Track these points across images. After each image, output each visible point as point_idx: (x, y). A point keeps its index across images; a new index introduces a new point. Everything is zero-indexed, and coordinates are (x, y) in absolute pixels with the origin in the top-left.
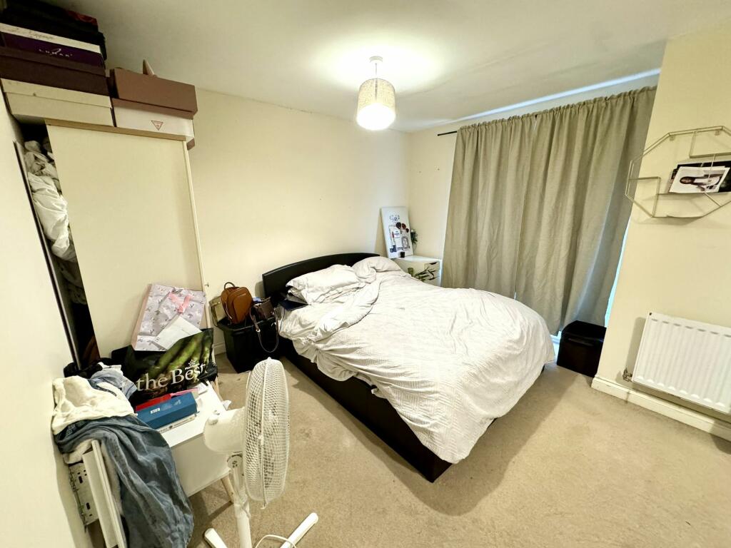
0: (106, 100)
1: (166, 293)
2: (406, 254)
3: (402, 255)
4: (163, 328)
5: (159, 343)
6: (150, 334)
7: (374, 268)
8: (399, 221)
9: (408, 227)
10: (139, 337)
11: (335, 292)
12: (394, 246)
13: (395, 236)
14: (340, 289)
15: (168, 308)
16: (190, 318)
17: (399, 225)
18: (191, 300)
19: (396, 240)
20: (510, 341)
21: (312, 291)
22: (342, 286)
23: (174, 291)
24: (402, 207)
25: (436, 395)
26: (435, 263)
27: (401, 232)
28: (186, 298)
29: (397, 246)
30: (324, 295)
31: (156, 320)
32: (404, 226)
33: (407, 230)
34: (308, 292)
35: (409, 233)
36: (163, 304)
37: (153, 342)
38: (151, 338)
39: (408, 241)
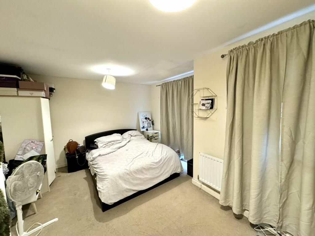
0: (16, 89)
1: (29, 142)
2: (149, 129)
3: (147, 130)
4: (26, 153)
5: (23, 158)
6: (21, 155)
7: (130, 135)
8: (146, 117)
9: (150, 119)
10: (17, 156)
11: (110, 144)
12: (144, 126)
13: (144, 123)
14: (113, 143)
15: (29, 147)
16: (36, 151)
17: (146, 118)
18: (38, 145)
19: (145, 124)
20: (153, 162)
21: (101, 143)
22: (114, 141)
23: (32, 142)
24: (148, 111)
25: (107, 179)
26: (157, 133)
27: (147, 121)
28: (36, 144)
29: (145, 126)
30: (105, 144)
31: (24, 151)
32: (149, 119)
33: (150, 120)
34: (100, 143)
35: (151, 121)
36: (27, 146)
37: (21, 158)
38: (21, 156)
39: (150, 124)
